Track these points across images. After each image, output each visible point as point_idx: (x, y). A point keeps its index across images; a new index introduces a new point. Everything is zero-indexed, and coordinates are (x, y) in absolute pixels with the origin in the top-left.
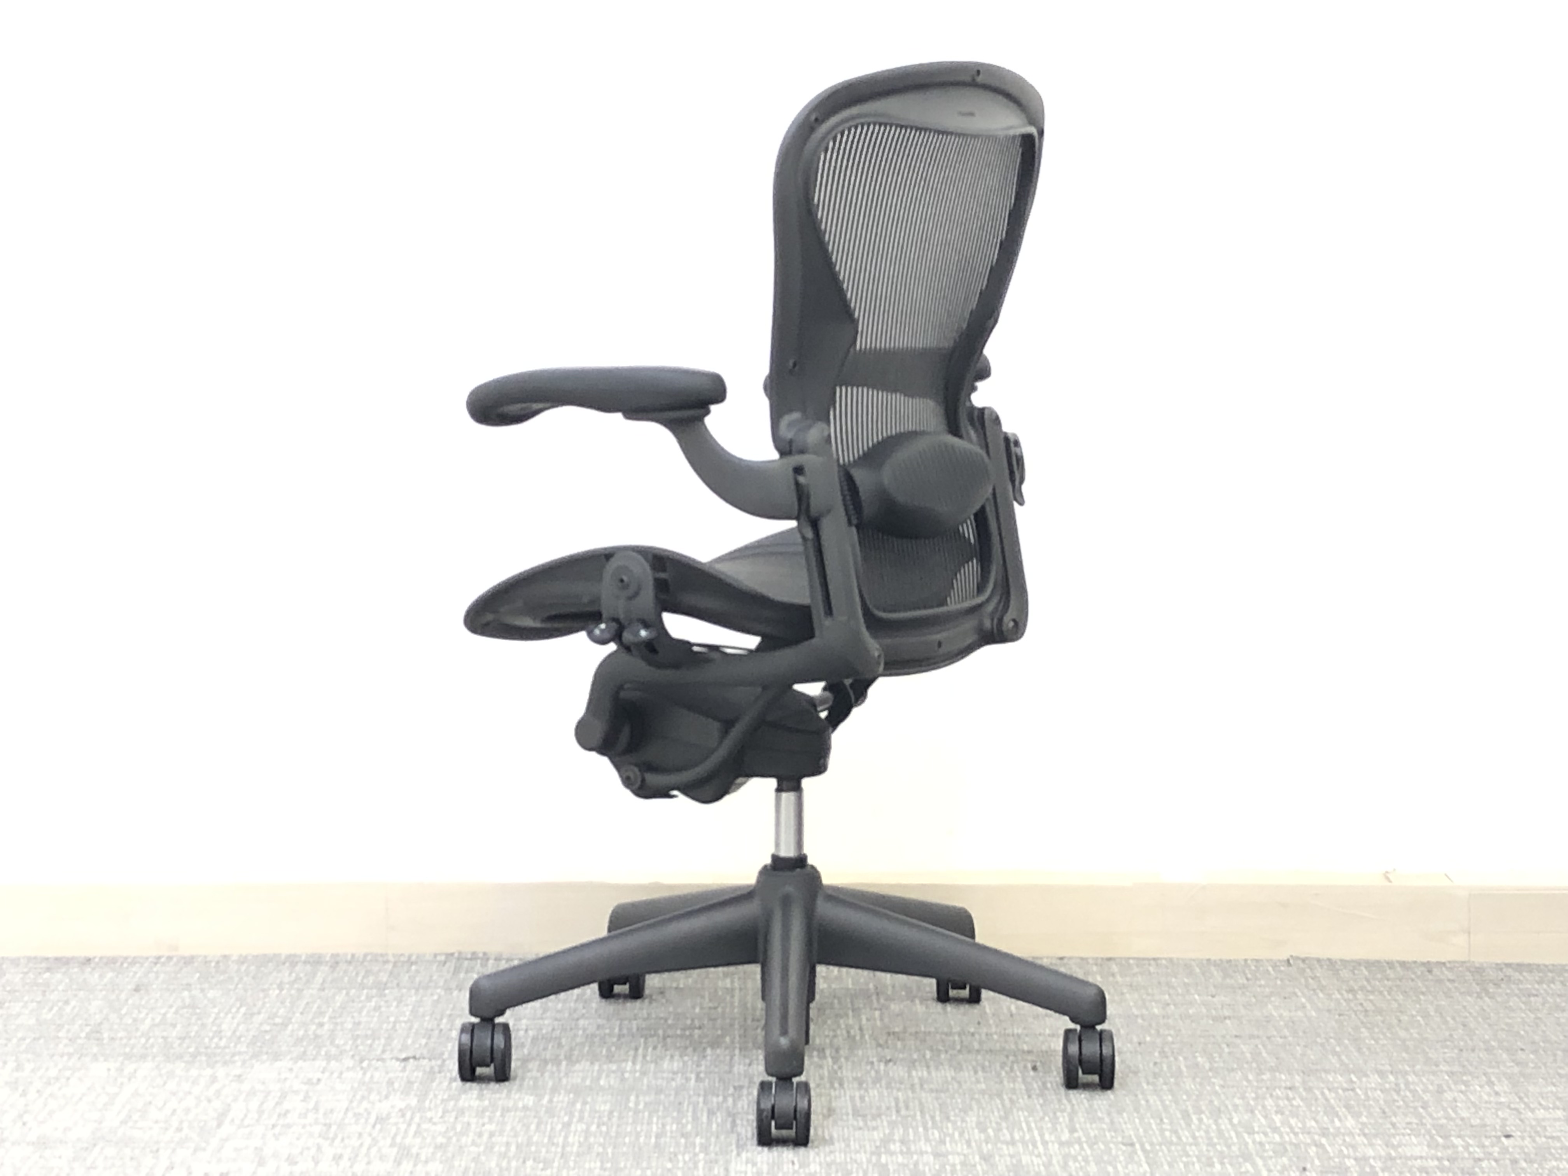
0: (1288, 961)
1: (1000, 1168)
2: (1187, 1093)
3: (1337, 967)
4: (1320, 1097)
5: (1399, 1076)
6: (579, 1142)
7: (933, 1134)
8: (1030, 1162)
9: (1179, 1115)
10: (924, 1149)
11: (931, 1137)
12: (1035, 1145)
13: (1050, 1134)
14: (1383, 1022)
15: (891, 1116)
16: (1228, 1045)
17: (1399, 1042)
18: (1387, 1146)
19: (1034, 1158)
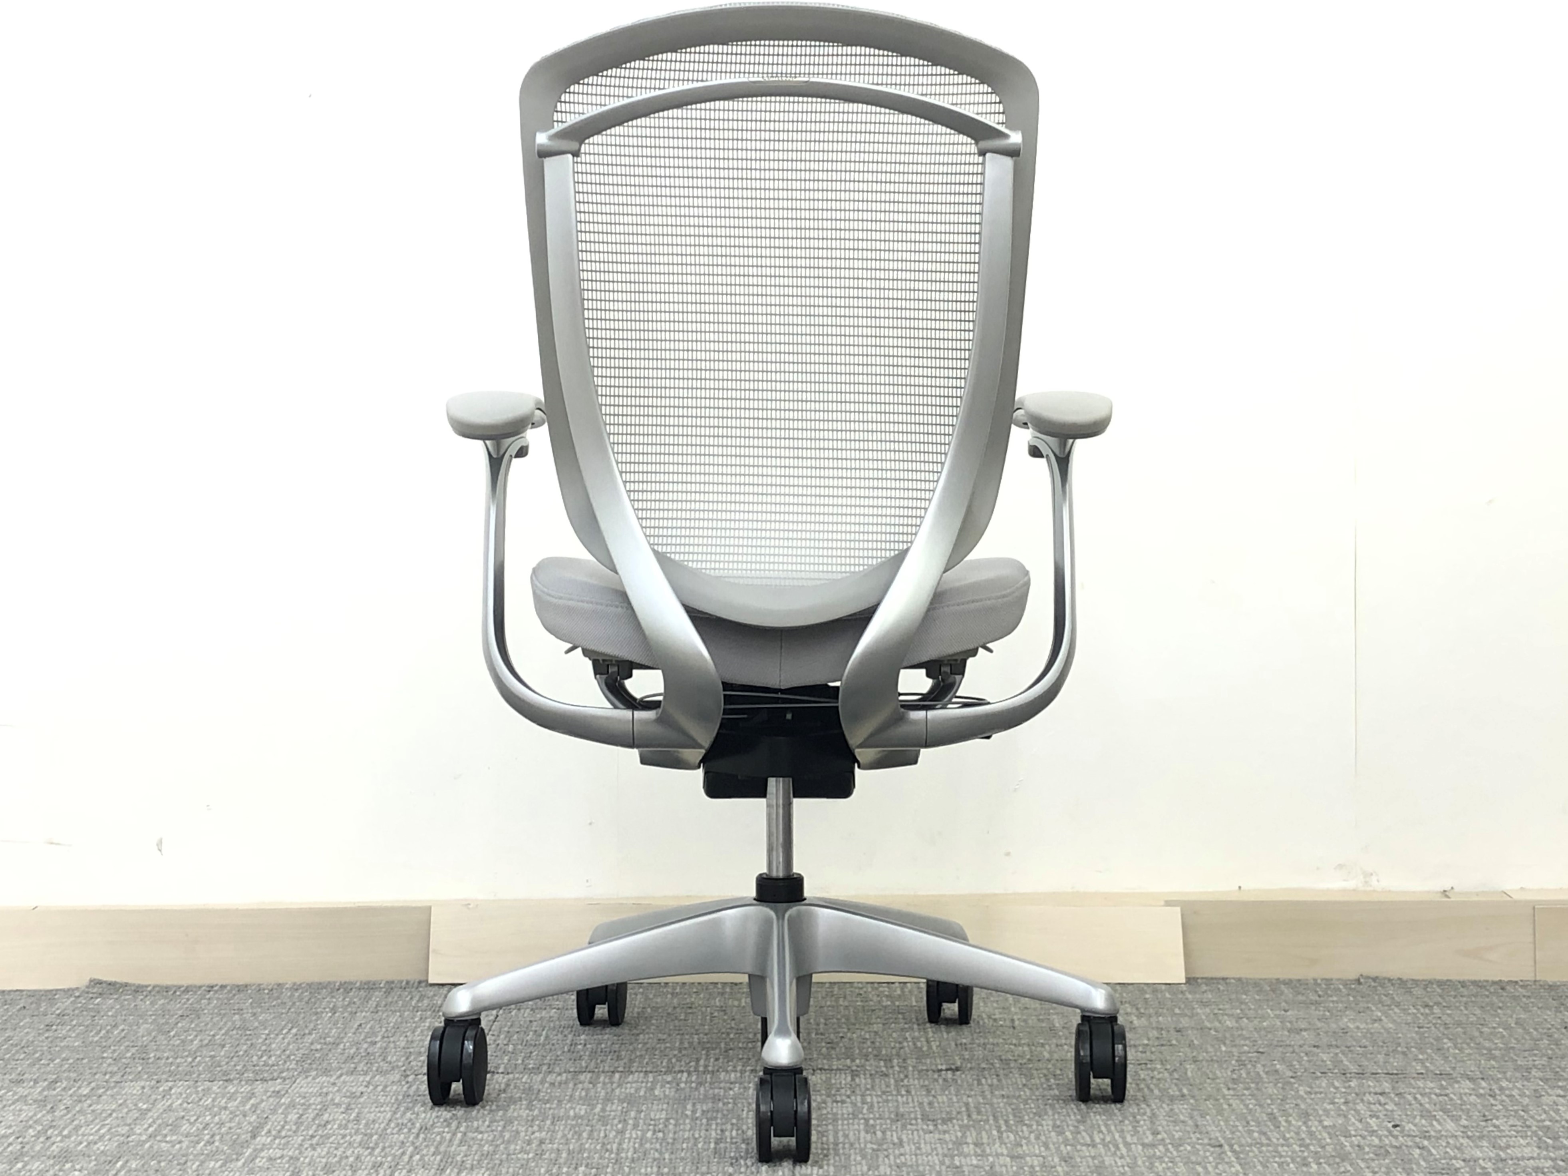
0: (1358, 980)
1: (1082, 1169)
2: (1270, 1097)
3: (1409, 986)
4: (1413, 1102)
5: (1492, 1082)
6: (635, 1148)
7: (1008, 1137)
8: (1113, 1163)
9: (1265, 1119)
10: (999, 1151)
11: (1007, 1141)
12: (1118, 1148)
13: (1132, 1136)
14: (1465, 1033)
15: (963, 1121)
16: (1307, 1054)
17: (1485, 1052)
18: (1494, 1147)
19: (1117, 1160)
